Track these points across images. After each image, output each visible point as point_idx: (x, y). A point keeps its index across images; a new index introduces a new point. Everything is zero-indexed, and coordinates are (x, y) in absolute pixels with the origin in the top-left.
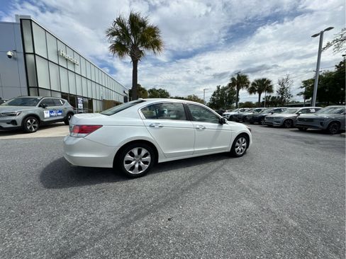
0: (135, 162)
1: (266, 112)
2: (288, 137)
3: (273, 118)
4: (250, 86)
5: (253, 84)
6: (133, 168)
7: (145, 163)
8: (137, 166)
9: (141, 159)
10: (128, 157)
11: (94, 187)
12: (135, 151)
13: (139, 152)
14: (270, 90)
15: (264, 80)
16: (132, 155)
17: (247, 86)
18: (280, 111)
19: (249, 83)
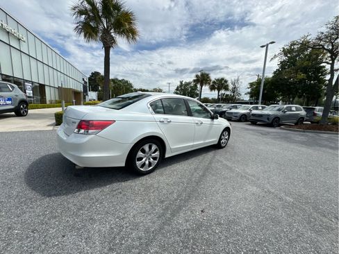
0: (146, 158)
1: (225, 107)
2: (247, 129)
3: (232, 113)
4: (211, 84)
5: (214, 82)
6: (143, 165)
7: (155, 159)
8: (147, 162)
9: (151, 155)
10: (140, 154)
12: (146, 148)
13: (150, 148)
14: (226, 88)
15: (222, 79)
16: (143, 151)
17: (209, 84)
18: (236, 108)
19: (210, 80)
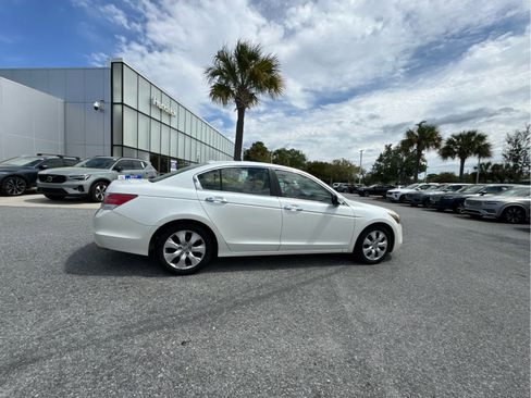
0: (181, 251)
1: (472, 193)
3: (479, 202)
4: (443, 144)
5: (450, 142)
7: (197, 254)
8: (184, 257)
9: (190, 248)
10: (170, 242)
11: (119, 280)
12: (182, 236)
13: (188, 237)
14: (484, 151)
15: (471, 134)
16: (176, 240)
17: (437, 146)
18: (498, 190)
19: (440, 139)
